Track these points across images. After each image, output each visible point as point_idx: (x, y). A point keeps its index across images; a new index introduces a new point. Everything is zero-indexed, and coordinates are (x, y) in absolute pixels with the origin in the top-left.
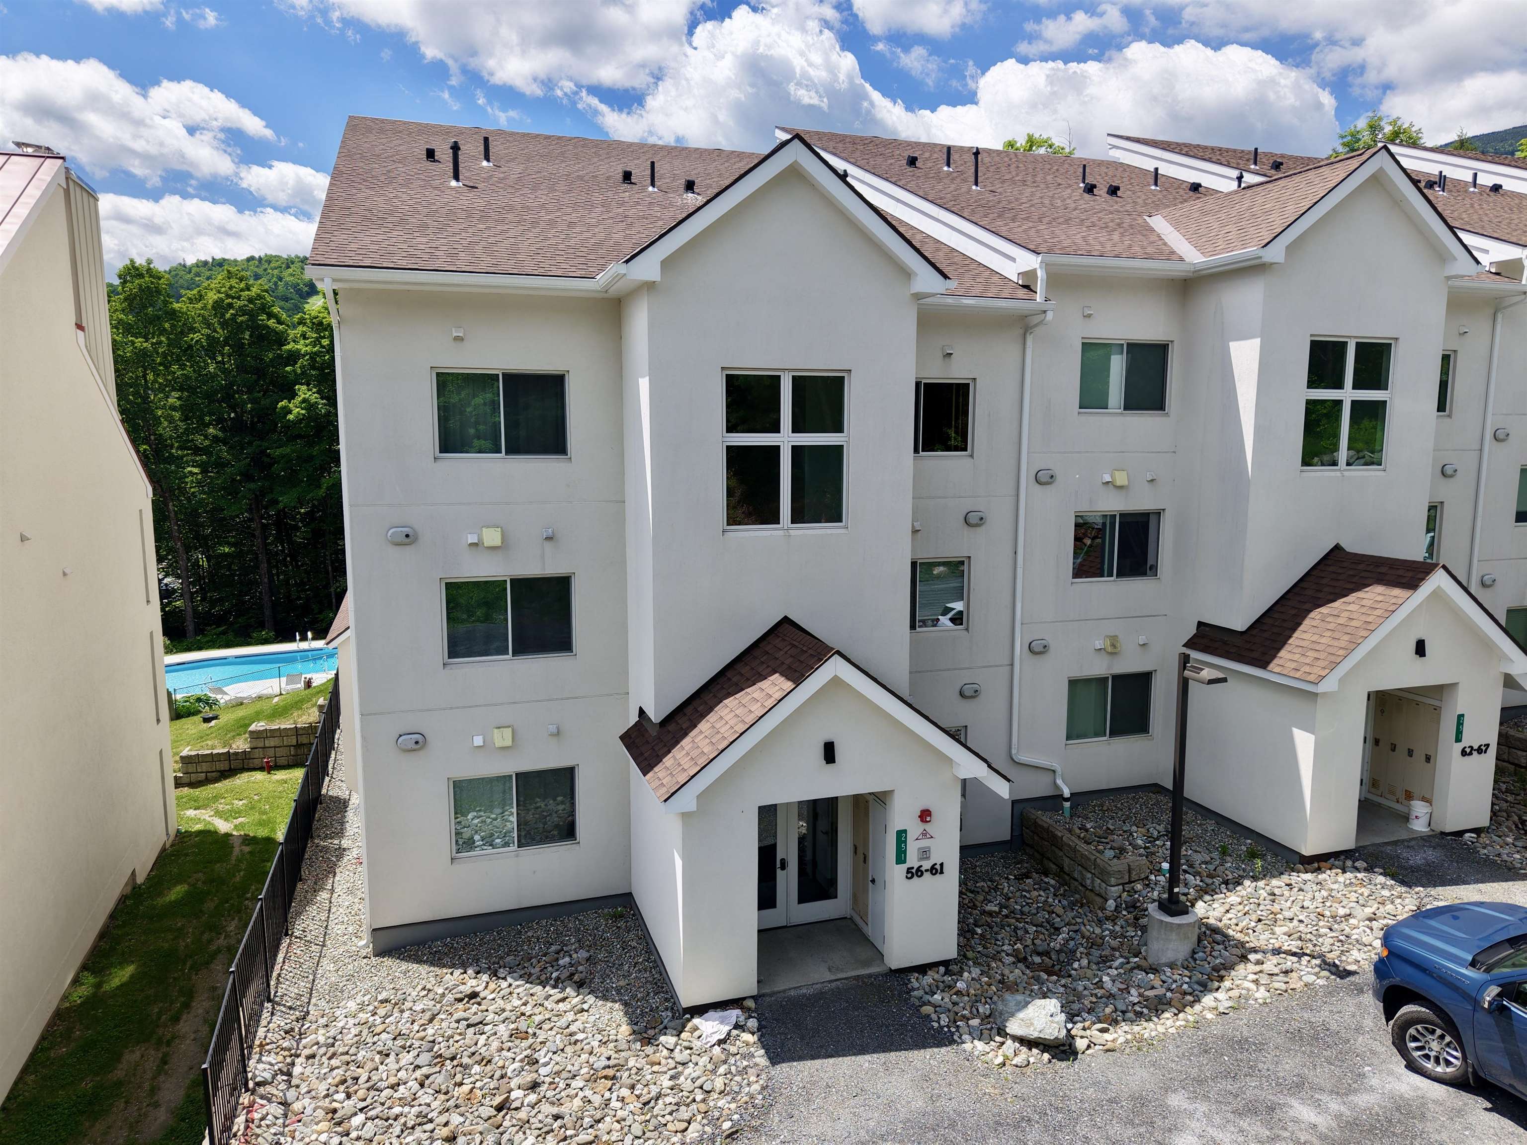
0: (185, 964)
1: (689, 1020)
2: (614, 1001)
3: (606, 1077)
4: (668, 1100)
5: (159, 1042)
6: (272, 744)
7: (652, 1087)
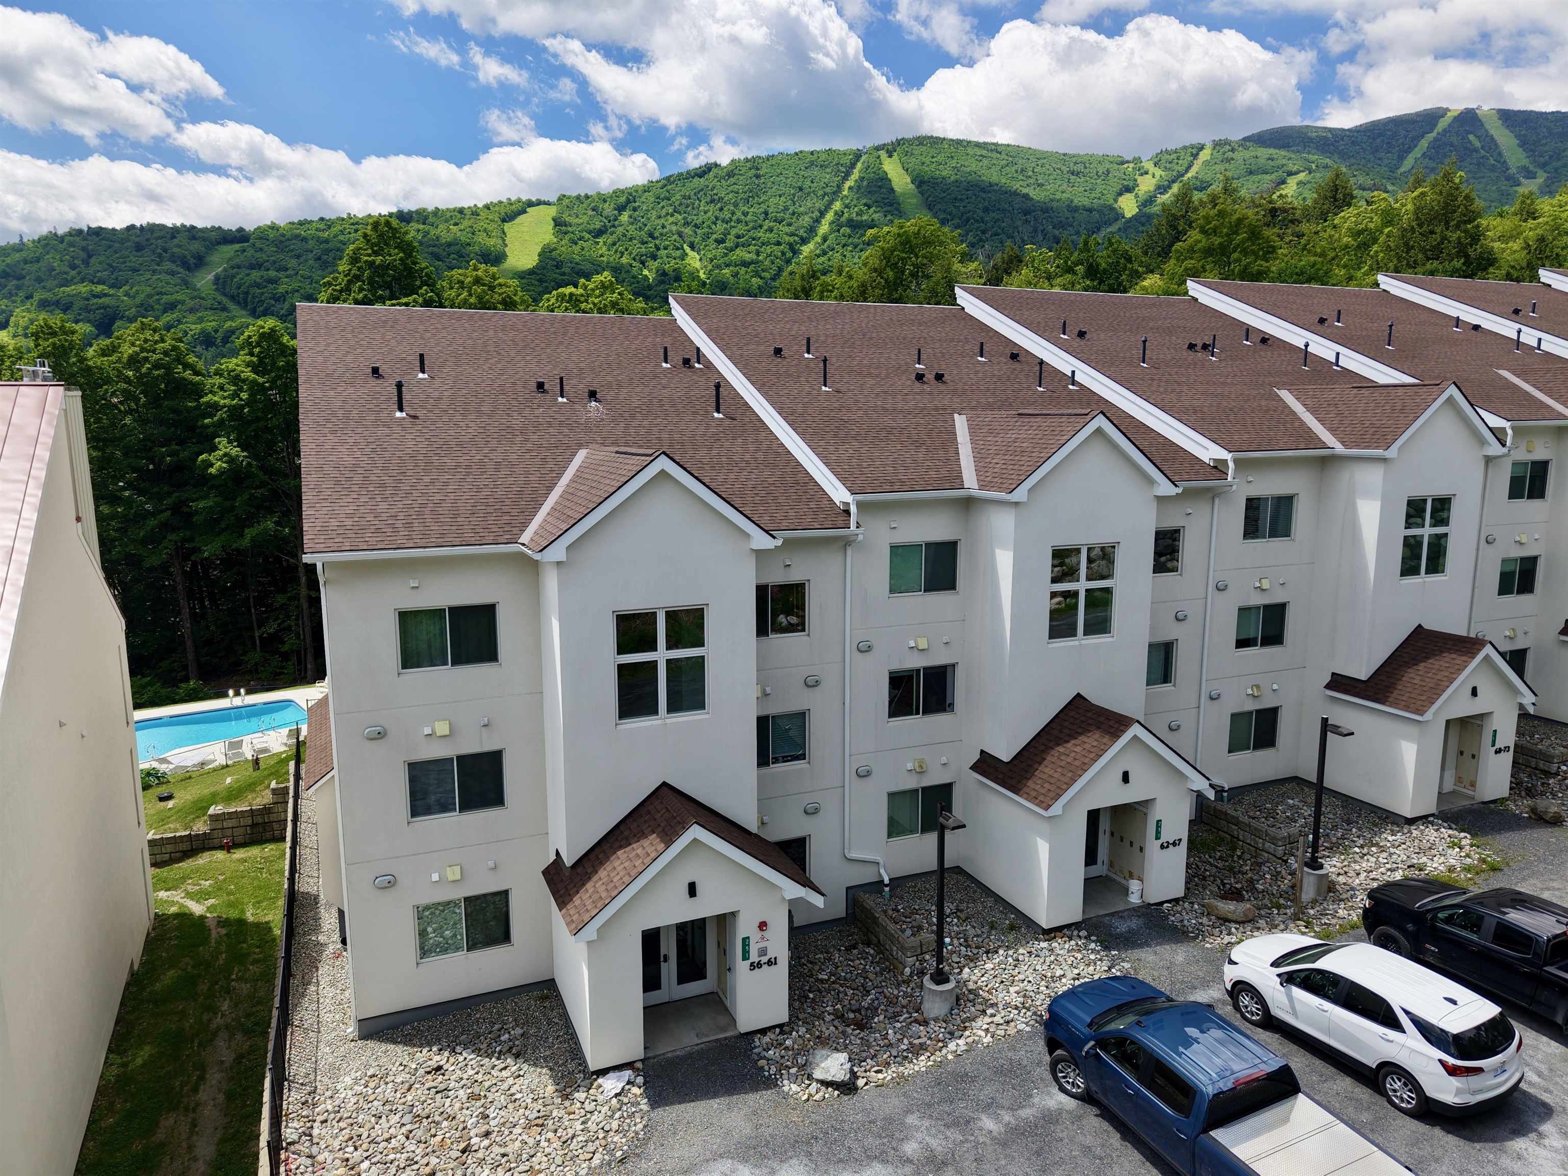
0: (193, 1042)
1: (595, 1080)
2: (542, 1067)
3: (537, 1125)
4: (580, 1139)
5: (186, 1109)
6: (230, 825)
7: (569, 1130)
